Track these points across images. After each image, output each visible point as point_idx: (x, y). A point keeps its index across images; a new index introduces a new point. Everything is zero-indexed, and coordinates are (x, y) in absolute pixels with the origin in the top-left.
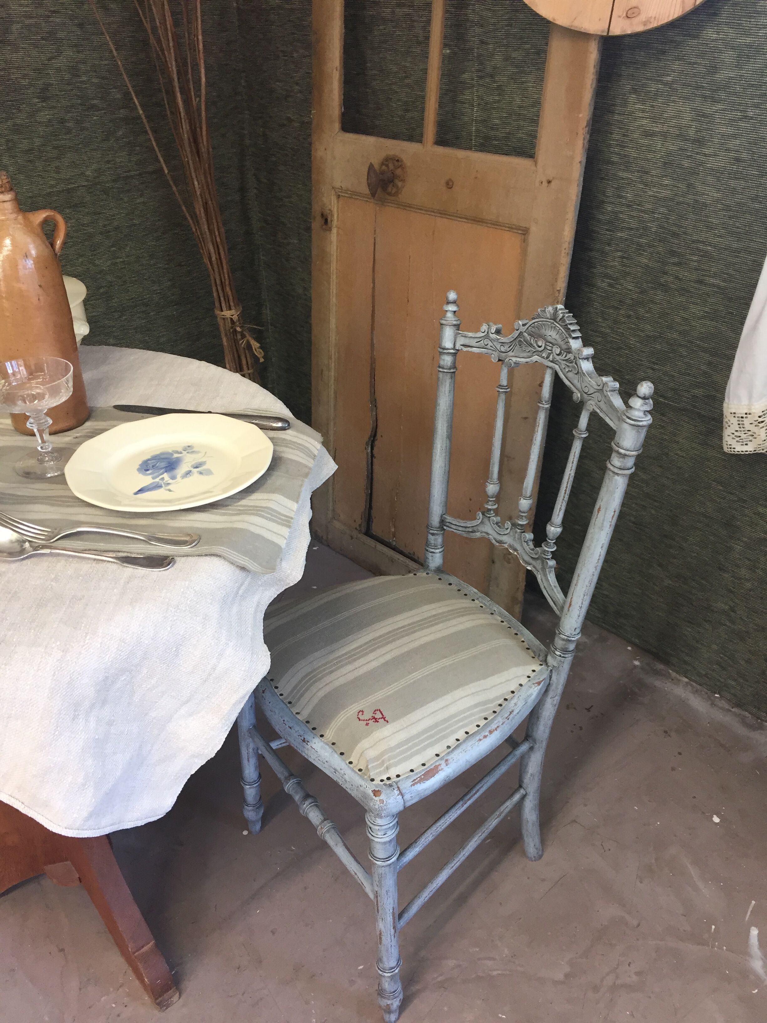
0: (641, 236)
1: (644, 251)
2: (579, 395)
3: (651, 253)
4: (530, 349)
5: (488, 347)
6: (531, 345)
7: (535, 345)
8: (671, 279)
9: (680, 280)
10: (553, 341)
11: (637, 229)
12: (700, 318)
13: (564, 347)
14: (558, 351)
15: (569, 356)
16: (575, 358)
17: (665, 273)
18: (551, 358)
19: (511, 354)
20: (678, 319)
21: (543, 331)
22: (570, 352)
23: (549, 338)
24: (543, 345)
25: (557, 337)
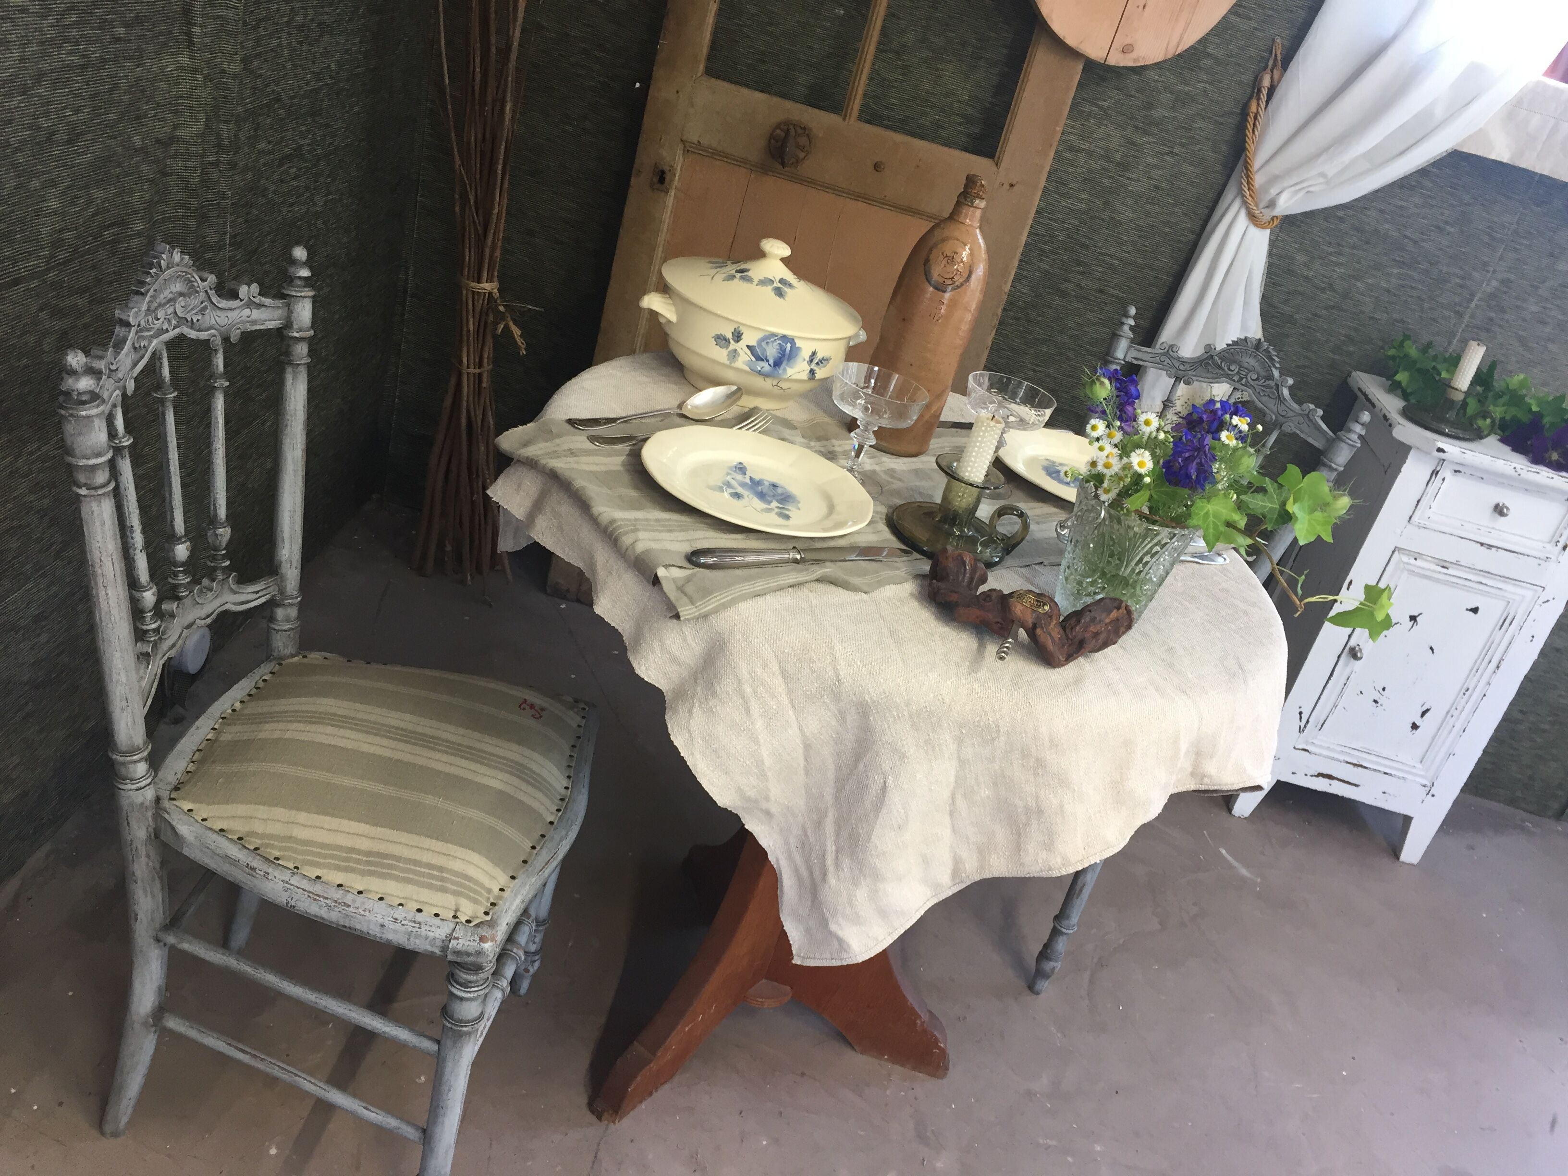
0: (1046, 243)
1: (1047, 257)
2: (1274, 417)
3: (1054, 260)
4: (1218, 371)
5: (1165, 363)
6: (1220, 367)
7: (1226, 368)
8: (1071, 286)
9: (1081, 288)
10: (1251, 368)
11: (1043, 236)
12: (1094, 325)
13: (1263, 373)
14: (1255, 377)
15: (1267, 382)
16: (1277, 385)
17: (1069, 281)
18: (1244, 381)
19: (1190, 373)
20: (1071, 324)
21: (1239, 358)
22: (1269, 380)
23: (1246, 365)
24: (1237, 370)
25: (1256, 365)
